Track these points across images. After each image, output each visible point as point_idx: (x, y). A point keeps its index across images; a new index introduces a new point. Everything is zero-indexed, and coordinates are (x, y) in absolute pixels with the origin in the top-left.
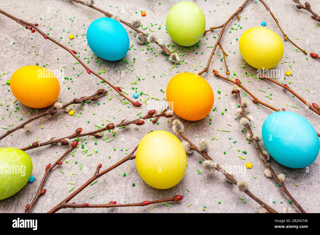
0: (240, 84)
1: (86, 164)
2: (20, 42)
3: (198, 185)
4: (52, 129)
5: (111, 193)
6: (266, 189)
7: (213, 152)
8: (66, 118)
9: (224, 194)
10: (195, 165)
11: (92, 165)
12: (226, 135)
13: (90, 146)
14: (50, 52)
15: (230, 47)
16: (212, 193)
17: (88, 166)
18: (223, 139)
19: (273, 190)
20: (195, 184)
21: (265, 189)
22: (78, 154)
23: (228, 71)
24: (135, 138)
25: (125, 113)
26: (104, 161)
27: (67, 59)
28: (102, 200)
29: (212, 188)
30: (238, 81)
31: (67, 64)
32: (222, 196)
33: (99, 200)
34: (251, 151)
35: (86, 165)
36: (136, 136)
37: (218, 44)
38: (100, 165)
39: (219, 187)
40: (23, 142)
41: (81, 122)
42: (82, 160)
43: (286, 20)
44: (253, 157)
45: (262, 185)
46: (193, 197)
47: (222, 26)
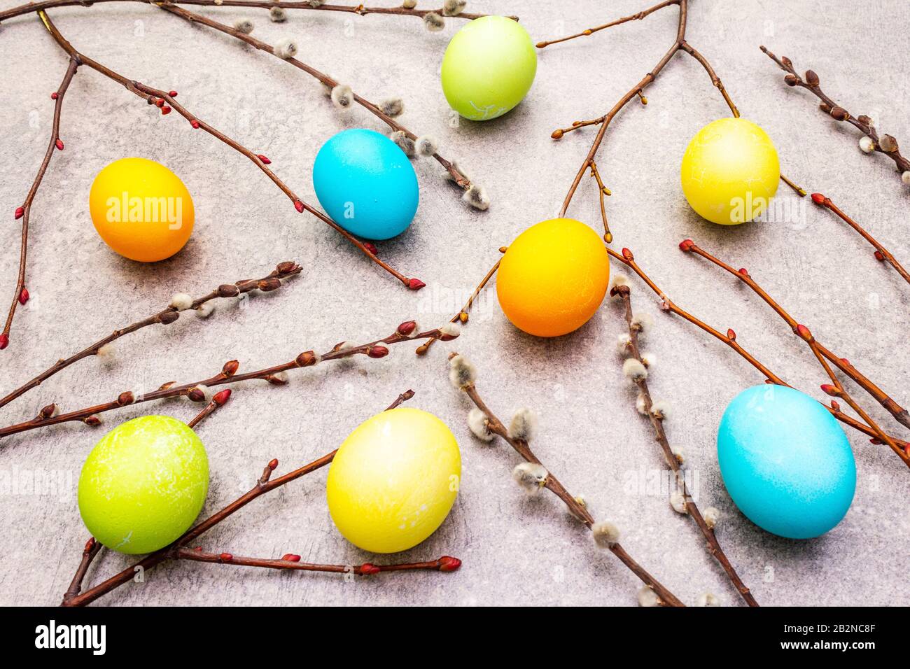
1: (241, 449)
2: (116, 138)
3: (505, 518)
4: (171, 358)
5: (294, 525)
6: (671, 536)
7: (547, 436)
8: (206, 332)
9: (565, 543)
10: (502, 467)
11: (255, 454)
12: (585, 396)
13: (256, 406)
14: (182, 167)
15: (614, 173)
16: (537, 538)
17: (246, 455)
18: (575, 406)
19: (686, 541)
20: (498, 515)
21: (667, 537)
22: (226, 424)
23: (608, 232)
24: (364, 390)
25: (347, 327)
26: (284, 444)
27: (221, 187)
28: (270, 542)
29: (539, 528)
30: (627, 254)
31: (221, 198)
32: (560, 548)
33: (263, 542)
34: (642, 438)
35: (242, 452)
36: (368, 385)
37: (589, 165)
39: (557, 525)
40: (99, 387)
41: (239, 346)
42: (233, 438)
43: (756, 112)
44: (644, 454)
45: (660, 527)
46: (491, 548)
47: (602, 120)
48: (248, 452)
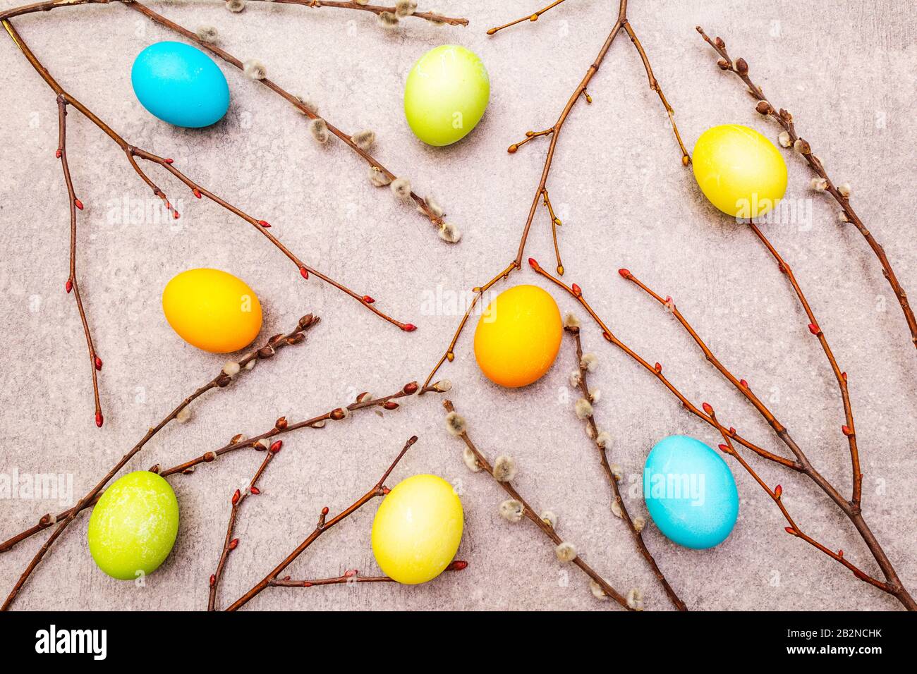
0: (580, 298)
1: (301, 488)
3: (497, 528)
4: (230, 412)
5: (351, 545)
6: (612, 533)
7: (521, 459)
8: (252, 386)
9: (539, 545)
10: (491, 487)
11: (311, 491)
12: (548, 421)
13: (304, 450)
14: (191, 211)
16: (519, 542)
17: (305, 493)
18: (541, 430)
19: (623, 535)
20: (492, 526)
21: (609, 534)
22: (286, 468)
23: (560, 265)
24: (383, 430)
25: (361, 372)
26: (332, 481)
27: (230, 231)
28: (336, 560)
29: (520, 534)
30: (576, 289)
31: (232, 244)
32: (536, 548)
33: (331, 560)
34: (591, 454)
35: (302, 491)
36: (384, 425)
37: (542, 192)
38: (326, 510)
39: (533, 531)
40: (182, 443)
41: (280, 397)
42: (293, 479)
44: (593, 468)
45: (605, 526)
46: (489, 552)
47: (552, 131)
48: (306, 490)
